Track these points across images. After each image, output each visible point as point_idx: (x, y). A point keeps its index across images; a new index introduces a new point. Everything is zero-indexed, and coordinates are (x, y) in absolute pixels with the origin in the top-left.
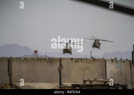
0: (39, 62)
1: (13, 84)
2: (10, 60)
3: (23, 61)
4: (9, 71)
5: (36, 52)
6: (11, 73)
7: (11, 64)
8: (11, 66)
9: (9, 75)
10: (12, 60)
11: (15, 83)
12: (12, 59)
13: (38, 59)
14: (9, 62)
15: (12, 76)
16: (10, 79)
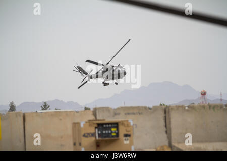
0: (212, 110)
1: (174, 146)
2: (167, 110)
3: (188, 110)
4: (166, 126)
5: (204, 93)
6: (170, 129)
7: (169, 116)
8: (170, 119)
9: (166, 132)
10: (170, 110)
11: (176, 145)
12: (170, 108)
13: (210, 106)
14: (165, 113)
15: (172, 135)
16: (169, 138)
